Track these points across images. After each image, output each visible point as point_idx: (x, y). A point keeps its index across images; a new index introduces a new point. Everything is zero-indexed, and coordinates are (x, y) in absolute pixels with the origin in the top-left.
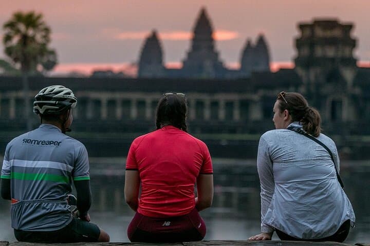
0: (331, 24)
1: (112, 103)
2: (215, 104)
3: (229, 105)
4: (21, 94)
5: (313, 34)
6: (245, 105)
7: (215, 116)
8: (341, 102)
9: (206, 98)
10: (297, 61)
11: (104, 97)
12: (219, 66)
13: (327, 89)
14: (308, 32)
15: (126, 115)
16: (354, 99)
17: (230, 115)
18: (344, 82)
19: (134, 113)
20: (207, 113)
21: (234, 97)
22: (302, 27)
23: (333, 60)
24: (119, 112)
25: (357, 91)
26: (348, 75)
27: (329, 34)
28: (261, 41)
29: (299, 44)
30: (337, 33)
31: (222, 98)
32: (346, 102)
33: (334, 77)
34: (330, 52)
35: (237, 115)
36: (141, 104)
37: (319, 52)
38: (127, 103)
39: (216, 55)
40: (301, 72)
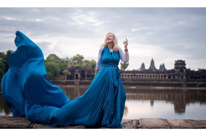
0: (181, 61)
1: (140, 76)
2: (159, 76)
3: (162, 76)
4: (123, 74)
5: (178, 63)
6: (165, 76)
7: (159, 78)
8: (183, 76)
9: (158, 75)
10: (175, 68)
11: (138, 74)
12: (155, 69)
13: (181, 73)
14: (177, 62)
15: (145, 78)
16: (186, 75)
17: (162, 78)
18: (184, 72)
19: (144, 77)
20: (158, 78)
21: (163, 75)
22: (176, 61)
23: (181, 68)
24: (141, 77)
25: (186, 73)
26: (184, 70)
27: (181, 62)
28: (163, 65)
29: (175, 64)
30: (182, 62)
31: (161, 75)
32: (184, 76)
33: (182, 71)
34: (181, 66)
35: (163, 78)
36: (145, 76)
37: (179, 66)
38: (143, 76)
39: (155, 67)
40: (176, 70)
